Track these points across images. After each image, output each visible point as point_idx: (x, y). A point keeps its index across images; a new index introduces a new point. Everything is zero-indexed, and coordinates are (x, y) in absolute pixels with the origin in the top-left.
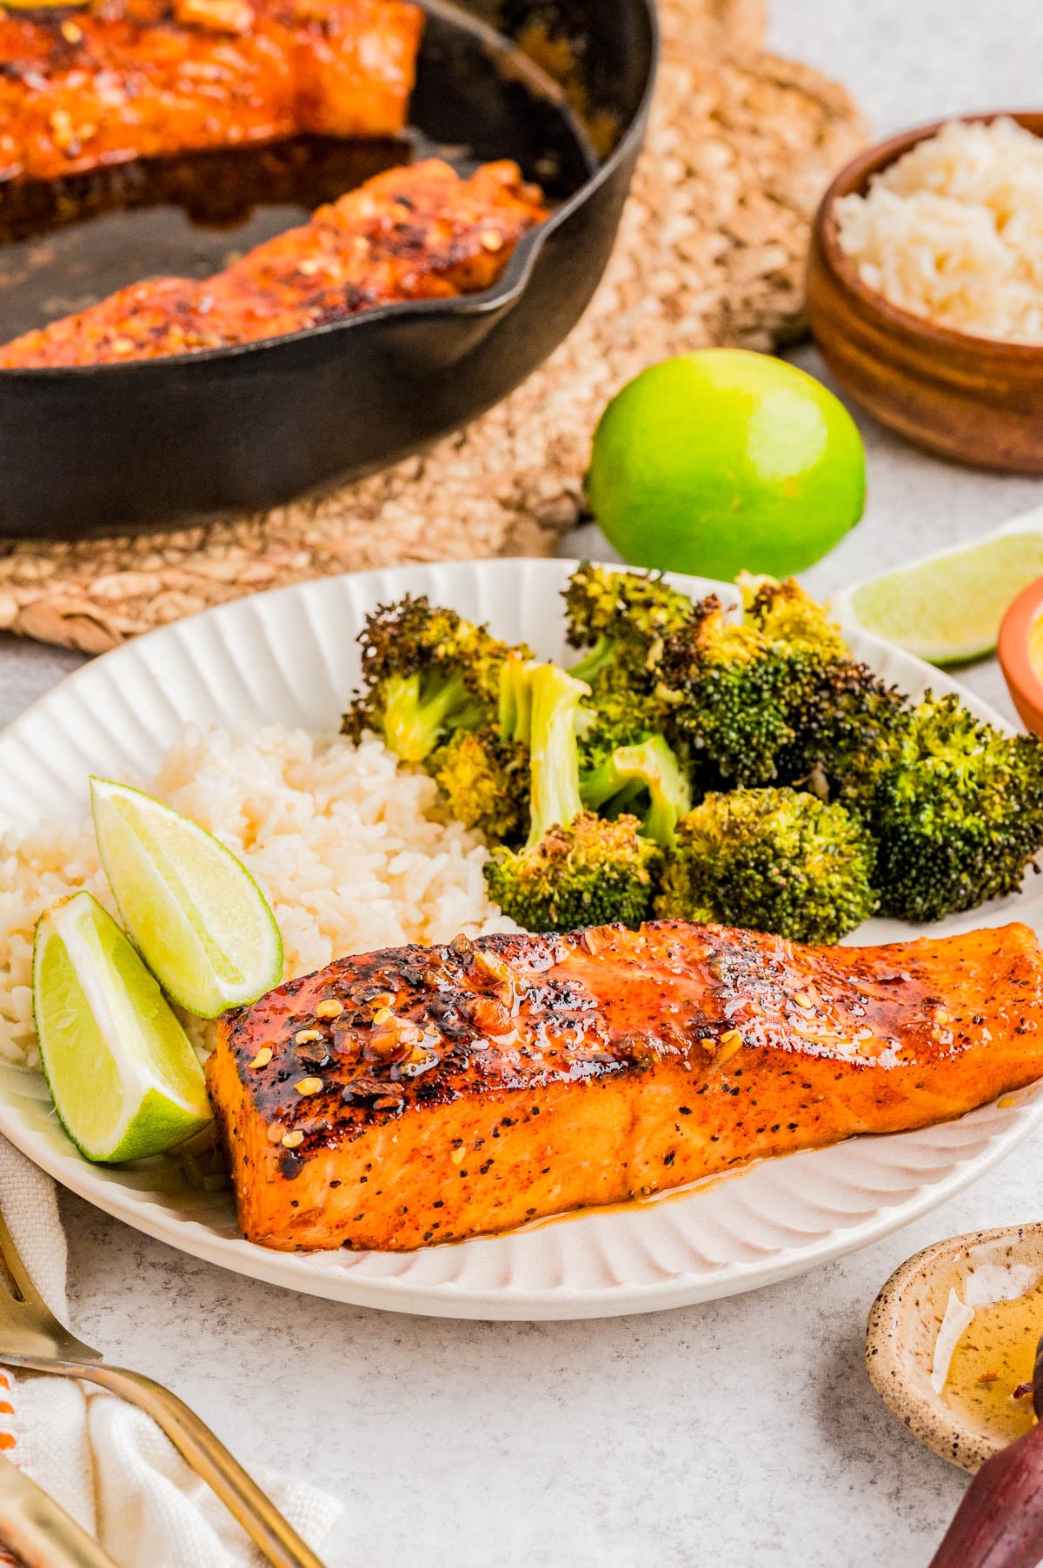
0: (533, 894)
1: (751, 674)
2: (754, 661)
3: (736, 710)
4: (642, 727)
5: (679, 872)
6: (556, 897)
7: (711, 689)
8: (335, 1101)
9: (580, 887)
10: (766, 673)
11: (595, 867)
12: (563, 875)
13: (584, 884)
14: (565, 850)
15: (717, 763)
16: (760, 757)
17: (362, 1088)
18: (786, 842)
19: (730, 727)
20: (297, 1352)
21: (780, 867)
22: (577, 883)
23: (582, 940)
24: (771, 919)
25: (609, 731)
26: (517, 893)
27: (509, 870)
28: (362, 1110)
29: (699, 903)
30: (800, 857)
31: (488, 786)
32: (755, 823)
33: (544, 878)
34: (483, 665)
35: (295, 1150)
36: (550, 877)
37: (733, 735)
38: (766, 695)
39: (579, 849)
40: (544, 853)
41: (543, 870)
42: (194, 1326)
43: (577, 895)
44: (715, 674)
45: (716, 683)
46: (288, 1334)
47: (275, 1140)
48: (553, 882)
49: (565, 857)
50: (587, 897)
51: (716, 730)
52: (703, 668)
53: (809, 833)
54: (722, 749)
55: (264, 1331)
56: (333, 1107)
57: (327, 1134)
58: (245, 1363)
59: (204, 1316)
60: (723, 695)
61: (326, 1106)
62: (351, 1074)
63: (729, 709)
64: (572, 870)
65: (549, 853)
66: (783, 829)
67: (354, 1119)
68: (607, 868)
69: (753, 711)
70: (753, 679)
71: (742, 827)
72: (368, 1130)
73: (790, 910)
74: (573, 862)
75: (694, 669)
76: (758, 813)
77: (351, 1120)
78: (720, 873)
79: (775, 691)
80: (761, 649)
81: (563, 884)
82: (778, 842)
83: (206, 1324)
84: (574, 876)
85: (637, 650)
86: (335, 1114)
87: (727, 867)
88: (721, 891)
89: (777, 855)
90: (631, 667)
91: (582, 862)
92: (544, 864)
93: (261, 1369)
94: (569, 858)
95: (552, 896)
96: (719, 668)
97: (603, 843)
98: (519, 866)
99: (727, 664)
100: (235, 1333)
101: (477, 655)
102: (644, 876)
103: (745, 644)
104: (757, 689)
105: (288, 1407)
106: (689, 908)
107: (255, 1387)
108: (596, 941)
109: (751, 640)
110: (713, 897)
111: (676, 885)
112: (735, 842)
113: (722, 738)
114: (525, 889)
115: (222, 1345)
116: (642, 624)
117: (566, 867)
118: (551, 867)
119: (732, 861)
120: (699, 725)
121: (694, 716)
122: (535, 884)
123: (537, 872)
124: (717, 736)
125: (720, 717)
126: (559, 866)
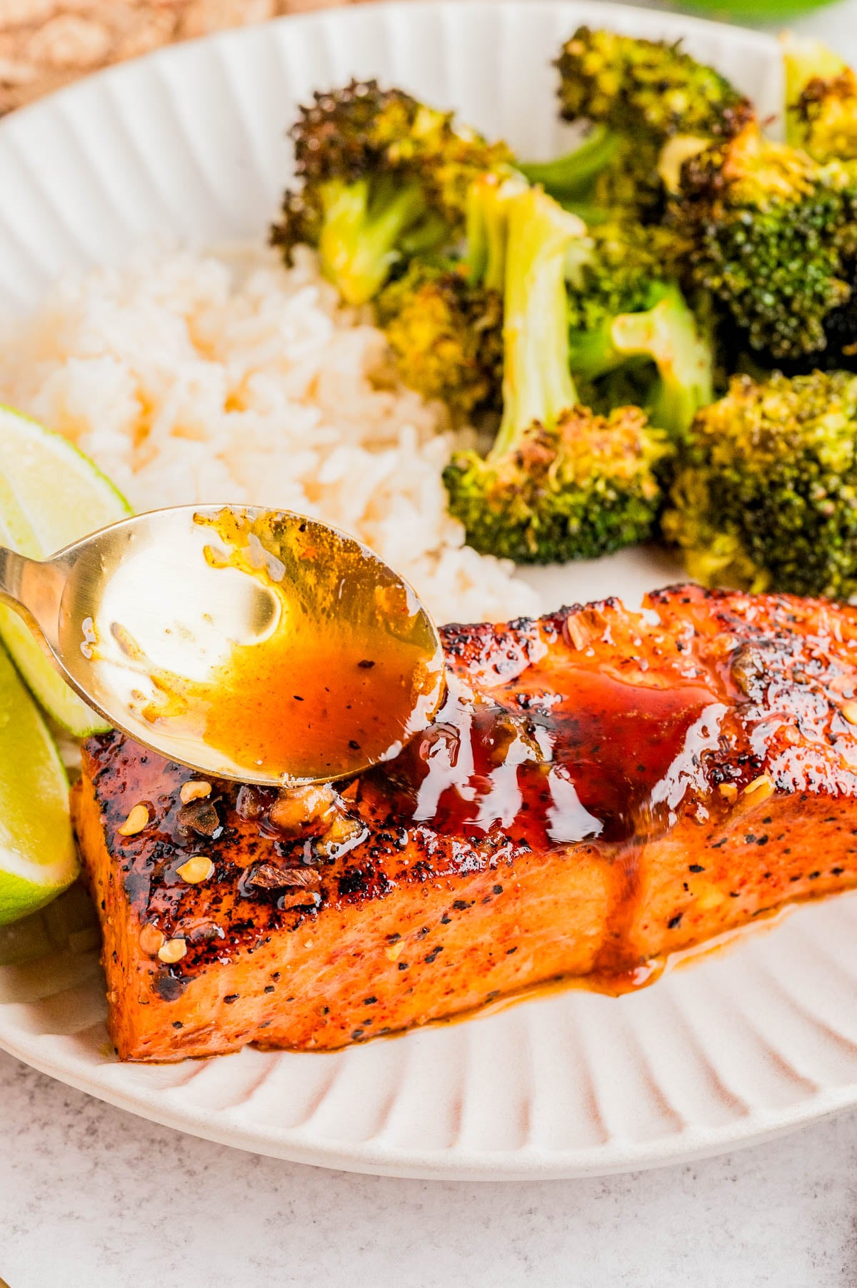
0: (506, 516)
1: (792, 216)
2: (797, 198)
3: (773, 263)
4: (649, 273)
5: (695, 481)
6: (535, 523)
7: (740, 237)
8: (231, 893)
9: (565, 511)
10: (814, 214)
11: (585, 483)
12: (544, 493)
13: (572, 506)
14: (547, 460)
15: (746, 332)
16: (803, 324)
17: (265, 877)
19: (765, 288)
20: (186, 1178)
21: (826, 486)
22: (564, 504)
23: (564, 627)
24: (813, 553)
25: (609, 278)
26: (484, 512)
27: (475, 483)
28: (265, 908)
29: (721, 528)
30: (851, 471)
31: (451, 351)
32: (795, 433)
33: (520, 496)
34: (446, 174)
35: (175, 967)
36: (527, 495)
37: (769, 299)
38: (813, 243)
39: (566, 461)
40: (520, 462)
41: (519, 485)
42: (55, 1134)
43: (562, 521)
44: (746, 217)
45: (748, 229)
46: (176, 1149)
47: (151, 950)
48: (531, 503)
49: (546, 469)
50: (574, 525)
51: (746, 292)
52: (729, 207)
54: (753, 314)
55: (146, 1144)
56: (227, 903)
57: (218, 944)
58: (118, 1194)
59: (68, 1119)
60: (756, 245)
61: (217, 900)
62: (252, 852)
63: (764, 264)
64: (556, 486)
65: (527, 463)
66: (832, 435)
67: (255, 922)
68: (600, 486)
69: (794, 265)
70: (797, 225)
71: (778, 439)
72: (274, 936)
73: (838, 542)
74: (559, 475)
75: (718, 211)
76: (800, 420)
77: (250, 924)
78: (748, 493)
79: (825, 236)
80: (807, 181)
81: (544, 505)
82: (825, 455)
83: (72, 1132)
84: (558, 494)
85: (648, 150)
86: (229, 913)
87: (758, 488)
88: (749, 517)
89: (824, 471)
90: (639, 173)
91: (569, 477)
92: (520, 477)
93: (140, 1206)
94: (553, 471)
95: (529, 521)
96: (752, 208)
97: (596, 453)
98: (488, 477)
99: (763, 204)
100: (108, 1147)
101: (438, 160)
102: (650, 489)
103: (785, 172)
104: (801, 237)
105: (173, 1267)
106: (707, 531)
107: (130, 1234)
108: (583, 629)
109: (794, 168)
110: (739, 521)
111: (692, 498)
112: (769, 458)
113: (754, 302)
114: (496, 509)
115: (90, 1165)
116: (654, 115)
117: (548, 482)
118: (529, 482)
119: (764, 481)
120: (725, 286)
121: (718, 271)
122: (508, 503)
123: (511, 488)
124: (748, 300)
125: (752, 275)
126: (540, 482)
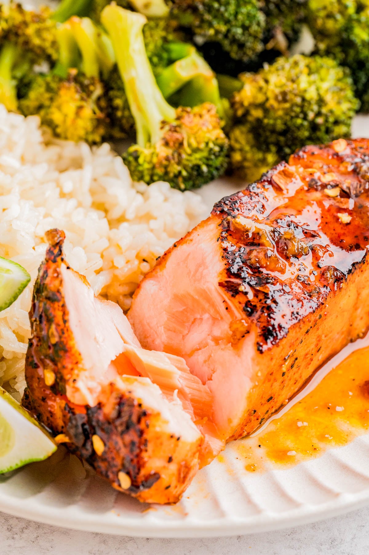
6: (184, 173)
9: (200, 163)
11: (202, 146)
12: (184, 156)
13: (200, 159)
14: (180, 139)
18: (312, 95)
19: (236, 26)
22: (196, 158)
27: (145, 161)
29: (268, 150)
30: (321, 102)
32: (294, 89)
33: (172, 162)
36: (176, 160)
37: (239, 31)
39: (189, 138)
40: (167, 144)
41: (170, 156)
43: (197, 168)
48: (179, 163)
49: (181, 144)
50: (204, 168)
51: (228, 31)
53: (319, 83)
64: (189, 151)
65: (171, 144)
68: (211, 145)
74: (189, 145)
78: (279, 127)
81: (185, 162)
84: (190, 155)
87: (285, 123)
88: (282, 139)
89: (310, 104)
91: (194, 144)
92: (169, 152)
94: (185, 144)
95: (180, 173)
98: (152, 157)
108: (282, 181)
111: (243, 142)
112: (287, 105)
117: (185, 150)
118: (175, 151)
119: (288, 118)
120: (217, 32)
121: (210, 25)
122: (166, 167)
123: (167, 159)
124: (230, 36)
125: (227, 22)
126: (181, 151)
